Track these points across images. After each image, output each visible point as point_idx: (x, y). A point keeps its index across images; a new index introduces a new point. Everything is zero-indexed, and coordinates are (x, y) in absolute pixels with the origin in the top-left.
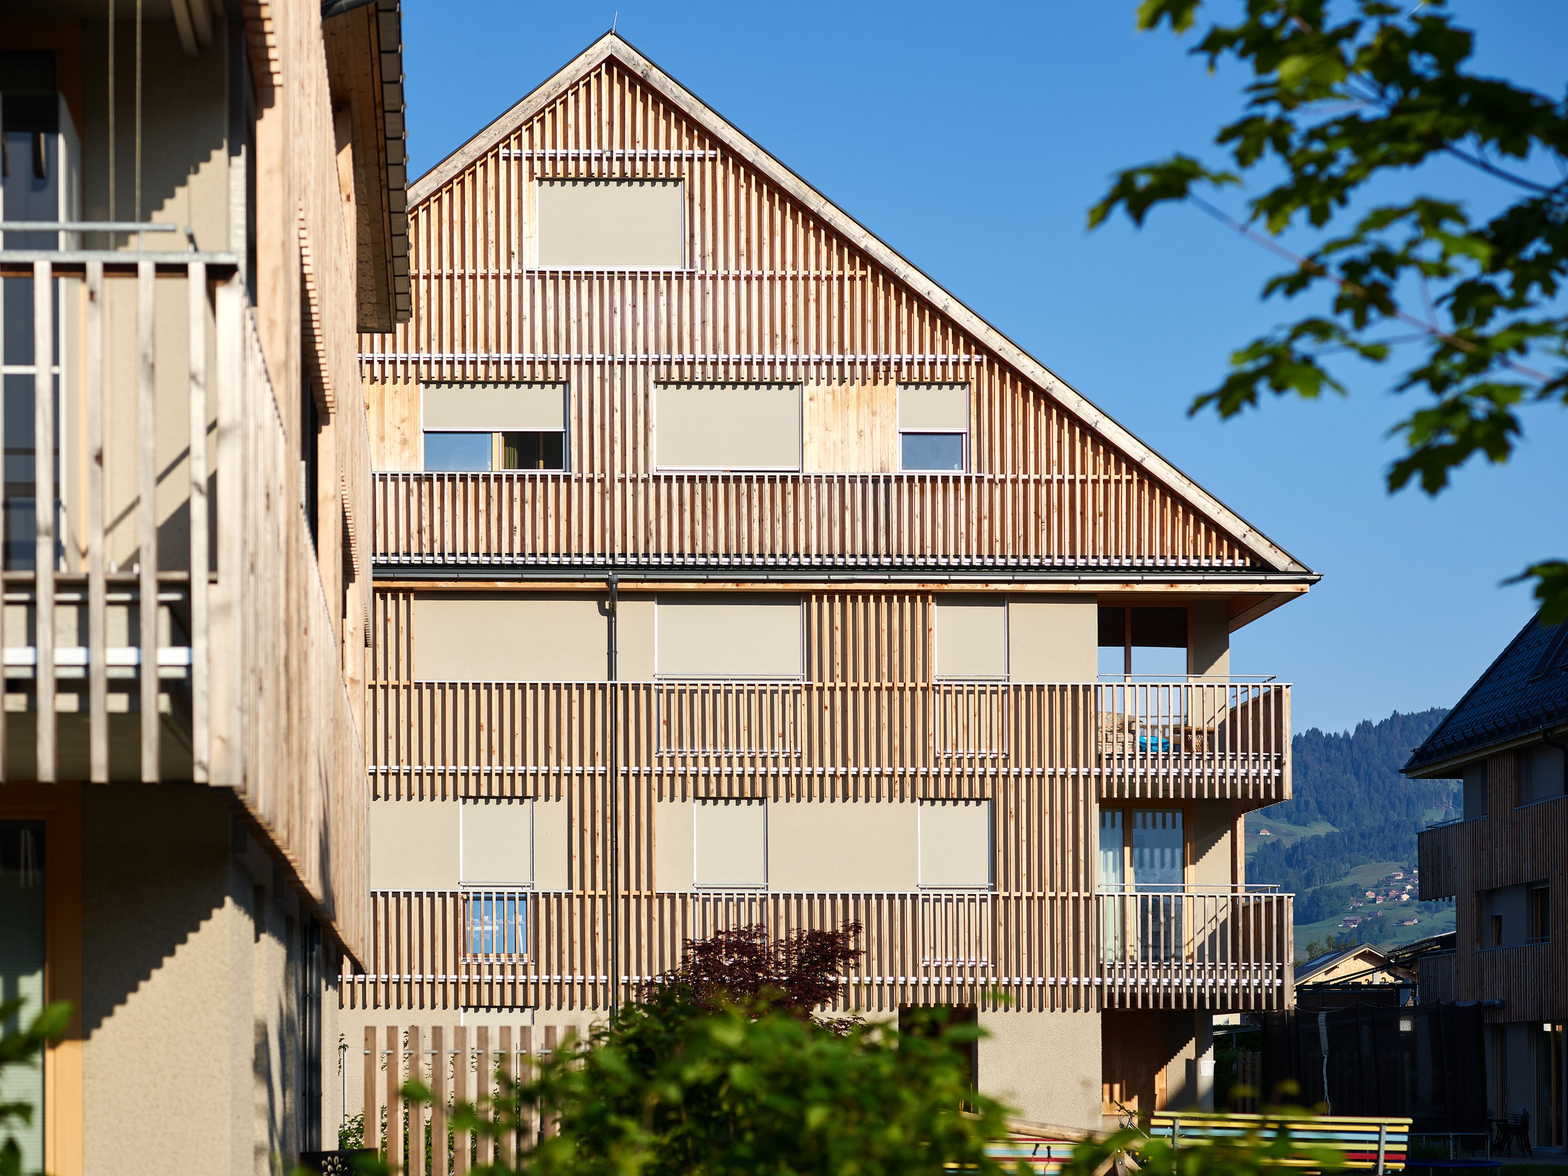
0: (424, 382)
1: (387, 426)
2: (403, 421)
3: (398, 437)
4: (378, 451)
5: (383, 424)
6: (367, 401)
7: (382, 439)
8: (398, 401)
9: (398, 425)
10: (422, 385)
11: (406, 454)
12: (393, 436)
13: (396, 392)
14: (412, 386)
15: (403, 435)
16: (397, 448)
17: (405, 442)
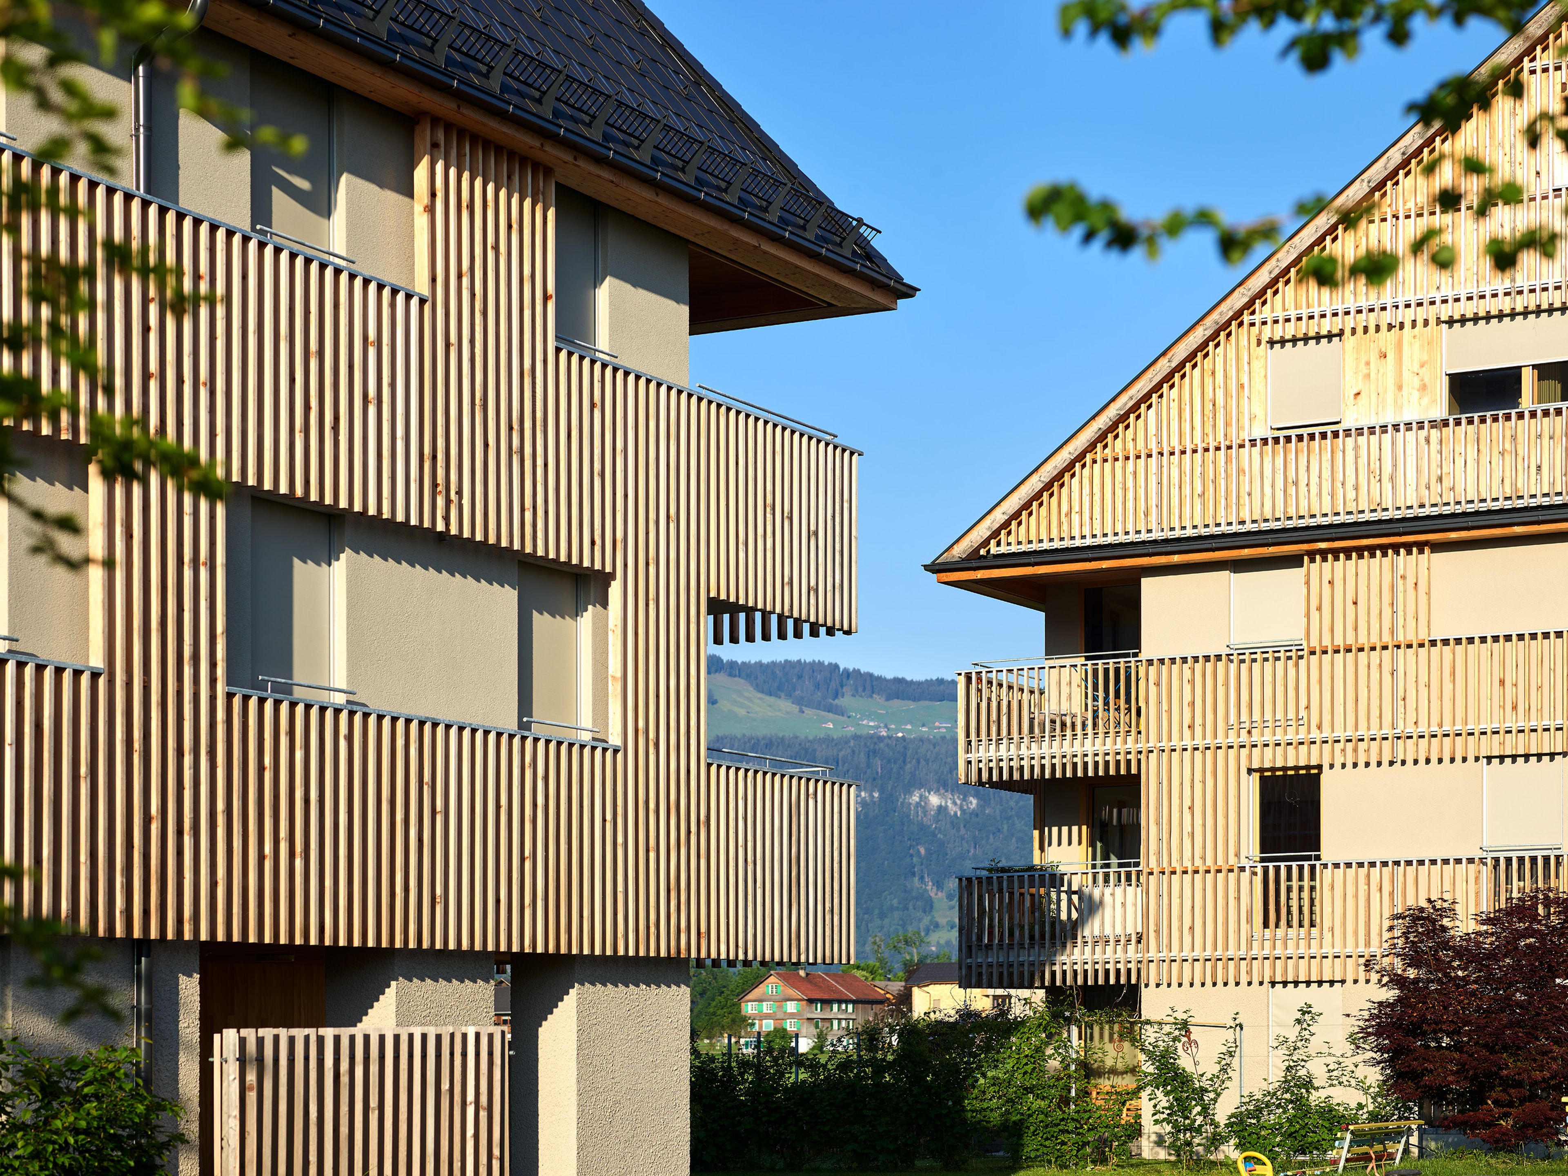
0: (1446, 322)
1: (1406, 375)
2: (1422, 366)
3: (1416, 382)
4: (1396, 401)
5: (1401, 372)
6: (1383, 350)
7: (1400, 388)
8: (1417, 346)
9: (1416, 371)
10: (1445, 326)
11: (1425, 401)
12: (1411, 382)
13: (1414, 337)
14: (1432, 328)
15: (1422, 380)
16: (1416, 394)
17: (1423, 387)
